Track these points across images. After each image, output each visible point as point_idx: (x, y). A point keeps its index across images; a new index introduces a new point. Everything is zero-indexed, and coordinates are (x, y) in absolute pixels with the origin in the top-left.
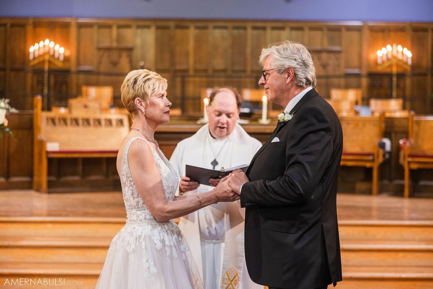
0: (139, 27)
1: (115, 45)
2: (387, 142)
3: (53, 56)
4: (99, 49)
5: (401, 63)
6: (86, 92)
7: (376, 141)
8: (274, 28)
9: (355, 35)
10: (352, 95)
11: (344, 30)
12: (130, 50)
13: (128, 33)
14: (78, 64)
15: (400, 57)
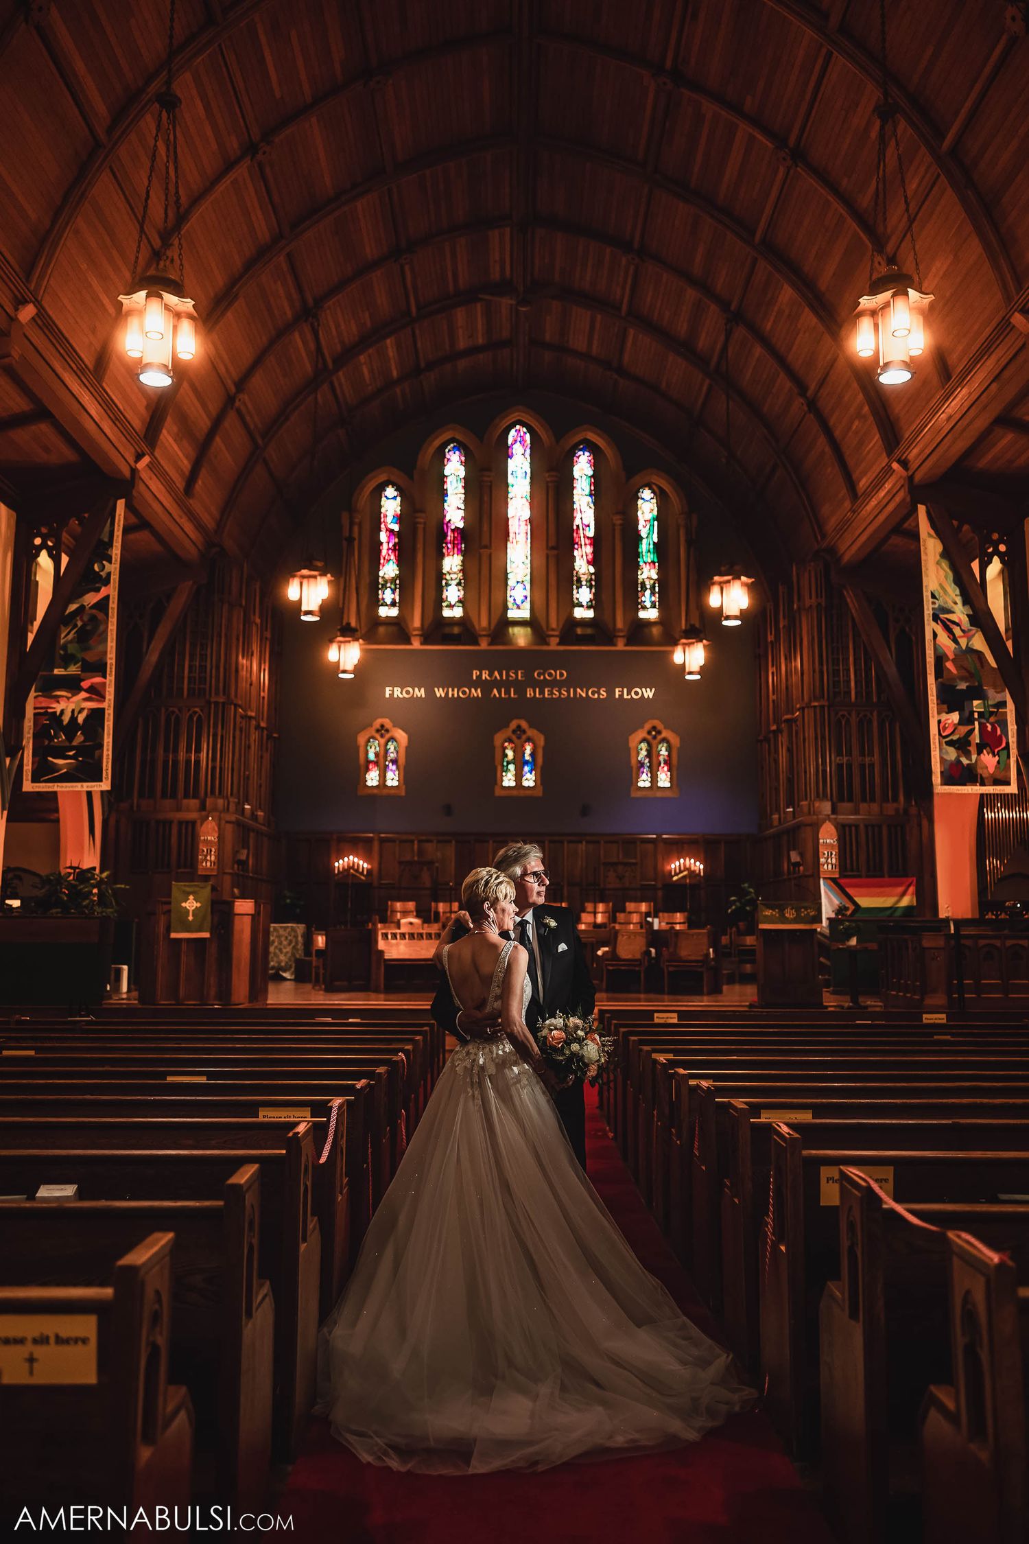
0: (439, 842)
1: (416, 858)
2: (653, 950)
3: (357, 871)
4: (401, 863)
5: (692, 874)
6: (392, 905)
7: (644, 949)
8: (569, 842)
9: (650, 846)
10: (644, 907)
11: (638, 843)
12: (432, 863)
13: (430, 847)
14: (380, 877)
15: (693, 868)
